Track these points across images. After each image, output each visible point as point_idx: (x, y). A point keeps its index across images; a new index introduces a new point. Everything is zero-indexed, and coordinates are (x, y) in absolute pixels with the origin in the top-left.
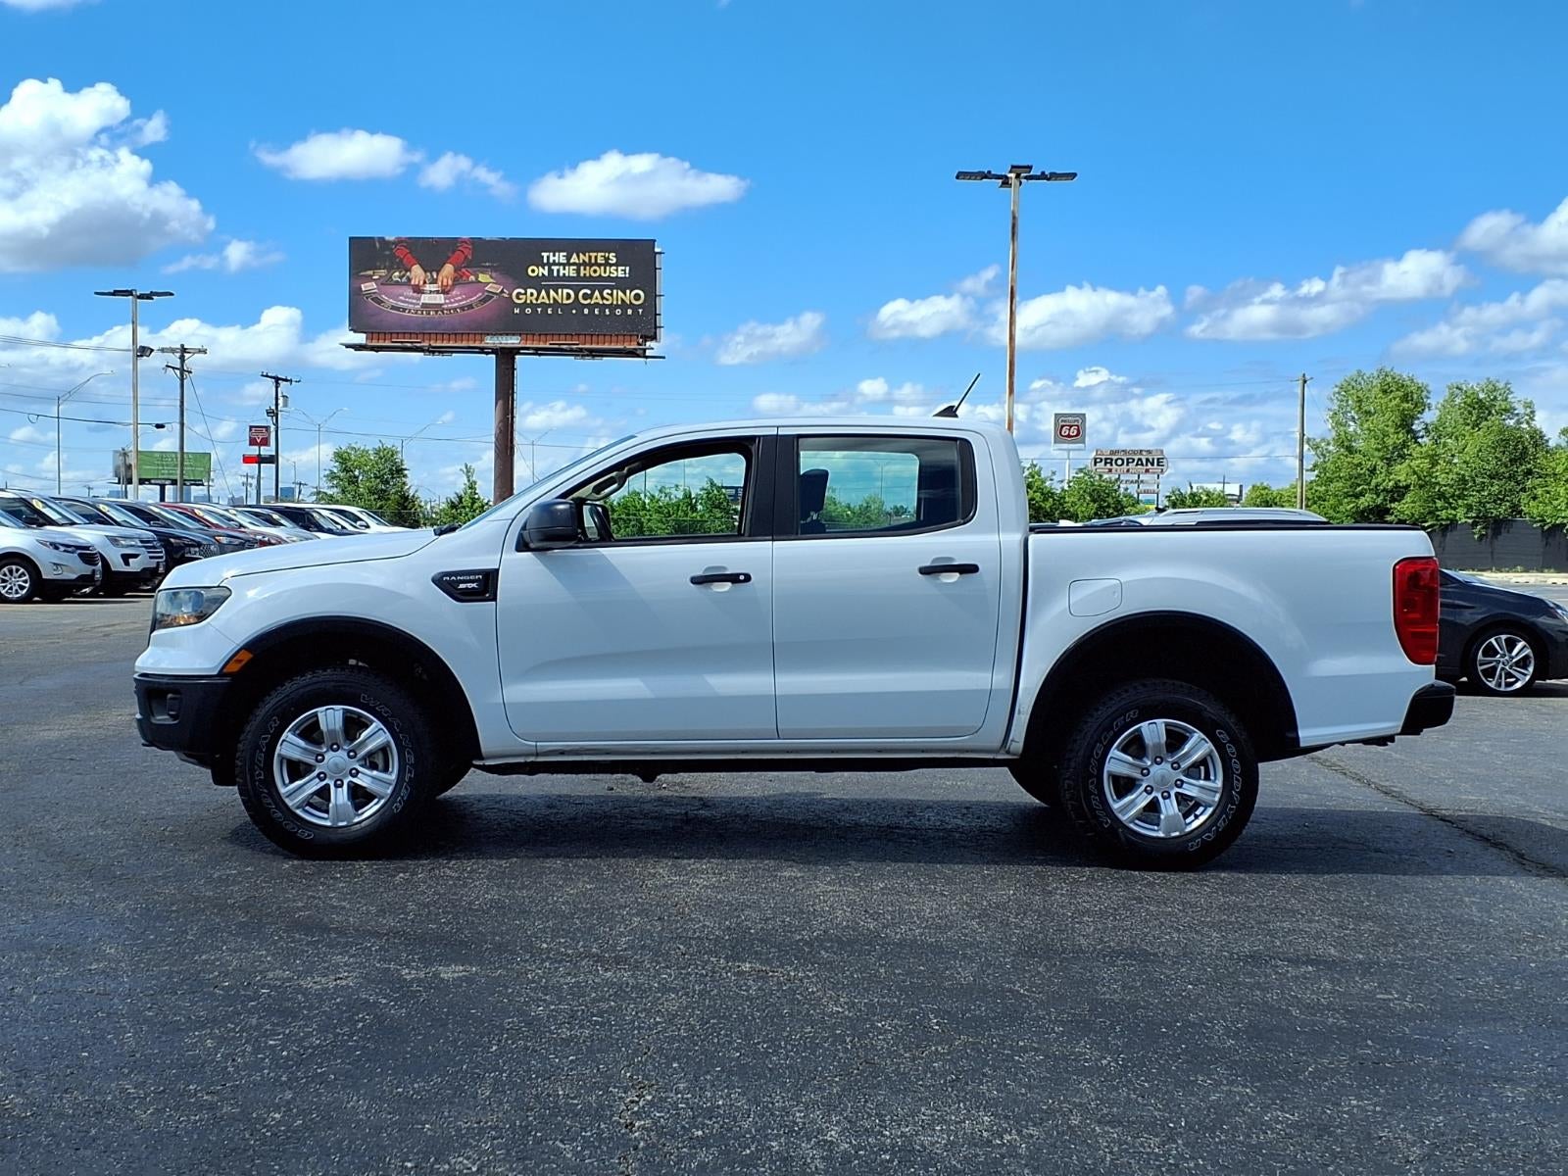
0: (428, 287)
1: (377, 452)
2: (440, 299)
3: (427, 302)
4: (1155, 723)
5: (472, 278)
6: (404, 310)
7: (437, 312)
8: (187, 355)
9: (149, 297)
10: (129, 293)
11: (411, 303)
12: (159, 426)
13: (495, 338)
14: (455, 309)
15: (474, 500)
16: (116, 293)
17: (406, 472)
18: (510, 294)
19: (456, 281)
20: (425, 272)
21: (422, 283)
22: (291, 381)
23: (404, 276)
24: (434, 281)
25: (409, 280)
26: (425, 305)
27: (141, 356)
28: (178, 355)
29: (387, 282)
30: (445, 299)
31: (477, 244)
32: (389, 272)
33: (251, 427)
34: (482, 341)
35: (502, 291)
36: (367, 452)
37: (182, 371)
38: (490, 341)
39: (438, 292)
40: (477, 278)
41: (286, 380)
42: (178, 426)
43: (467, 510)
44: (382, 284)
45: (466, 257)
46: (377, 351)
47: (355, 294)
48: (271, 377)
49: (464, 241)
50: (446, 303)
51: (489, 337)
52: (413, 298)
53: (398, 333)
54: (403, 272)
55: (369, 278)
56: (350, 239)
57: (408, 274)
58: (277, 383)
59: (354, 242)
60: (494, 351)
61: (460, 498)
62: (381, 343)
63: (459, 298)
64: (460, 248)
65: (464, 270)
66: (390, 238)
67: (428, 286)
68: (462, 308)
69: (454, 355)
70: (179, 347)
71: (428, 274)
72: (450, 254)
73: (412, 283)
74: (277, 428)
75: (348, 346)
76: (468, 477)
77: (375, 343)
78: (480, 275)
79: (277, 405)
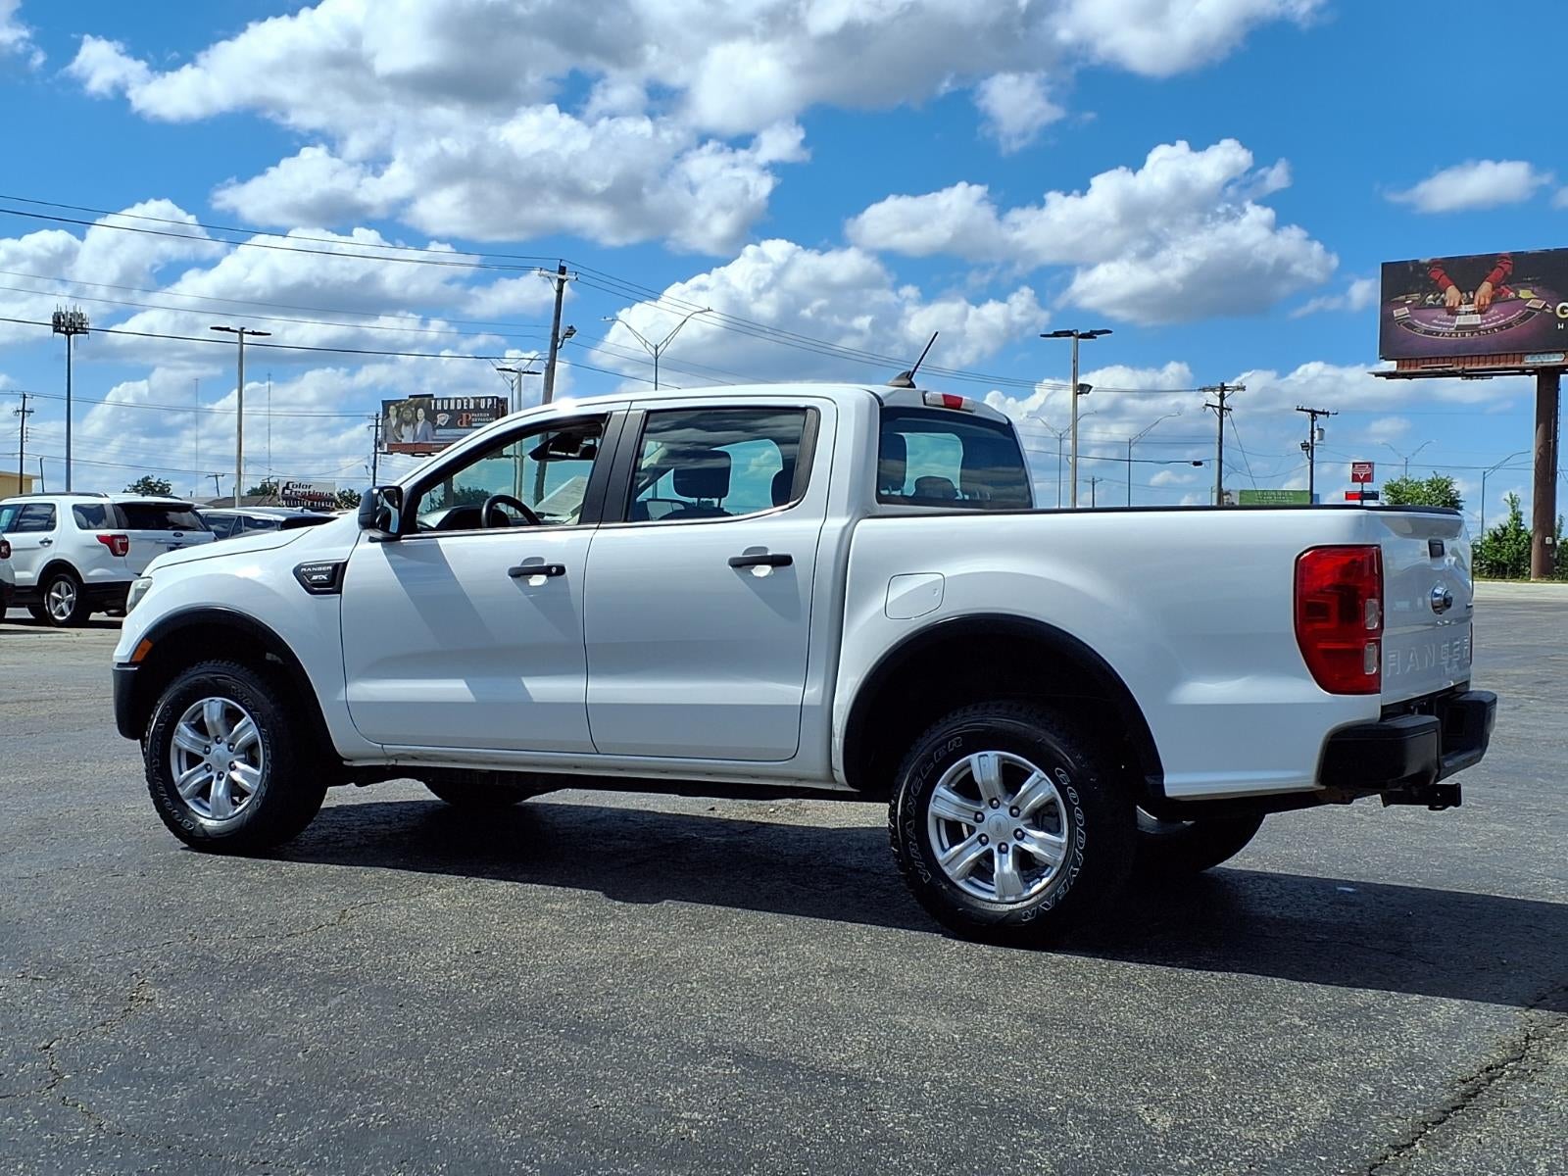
0: (1464, 308)
1: (1431, 483)
2: (1476, 319)
3: (1461, 323)
4: (986, 755)
5: (1512, 295)
6: (1438, 334)
7: (1472, 333)
8: (1226, 393)
9: (1090, 335)
10: (1069, 334)
11: (1446, 326)
12: (1196, 464)
13: (1536, 357)
14: (1492, 329)
15: (1519, 533)
16: (1057, 334)
17: (1461, 504)
18: (1554, 309)
19: (1494, 300)
20: (1461, 293)
21: (1457, 305)
22: (1328, 413)
23: (1438, 298)
24: (1470, 302)
25: (1444, 302)
26: (1459, 327)
27: (1081, 393)
28: (1218, 393)
29: (1421, 306)
30: (1482, 319)
31: (1517, 257)
32: (1422, 295)
33: (1354, 464)
34: (1521, 361)
35: (1545, 307)
36: (1421, 484)
37: (1222, 408)
38: (1530, 361)
39: (1474, 312)
40: (1517, 293)
41: (1323, 413)
42: (1217, 463)
43: (1511, 542)
44: (1416, 309)
45: (1506, 273)
46: (1410, 378)
47: (1387, 320)
48: (1306, 411)
49: (1502, 257)
50: (1482, 324)
51: (1529, 356)
52: (1447, 320)
53: (1430, 358)
54: (1438, 295)
55: (1402, 304)
56: (1383, 264)
57: (1443, 296)
58: (1313, 415)
59: (1387, 267)
60: (1536, 371)
61: (1504, 529)
62: (1413, 370)
63: (1497, 316)
64: (1500, 265)
65: (1502, 287)
66: (1425, 260)
67: (1463, 306)
68: (1500, 327)
69: (1494, 377)
70: (1219, 385)
71: (1465, 294)
72: (1489, 272)
73: (1447, 305)
74: (1312, 461)
75: (1377, 375)
76: (1513, 507)
77: (1406, 370)
78: (1521, 291)
79: (1312, 438)
